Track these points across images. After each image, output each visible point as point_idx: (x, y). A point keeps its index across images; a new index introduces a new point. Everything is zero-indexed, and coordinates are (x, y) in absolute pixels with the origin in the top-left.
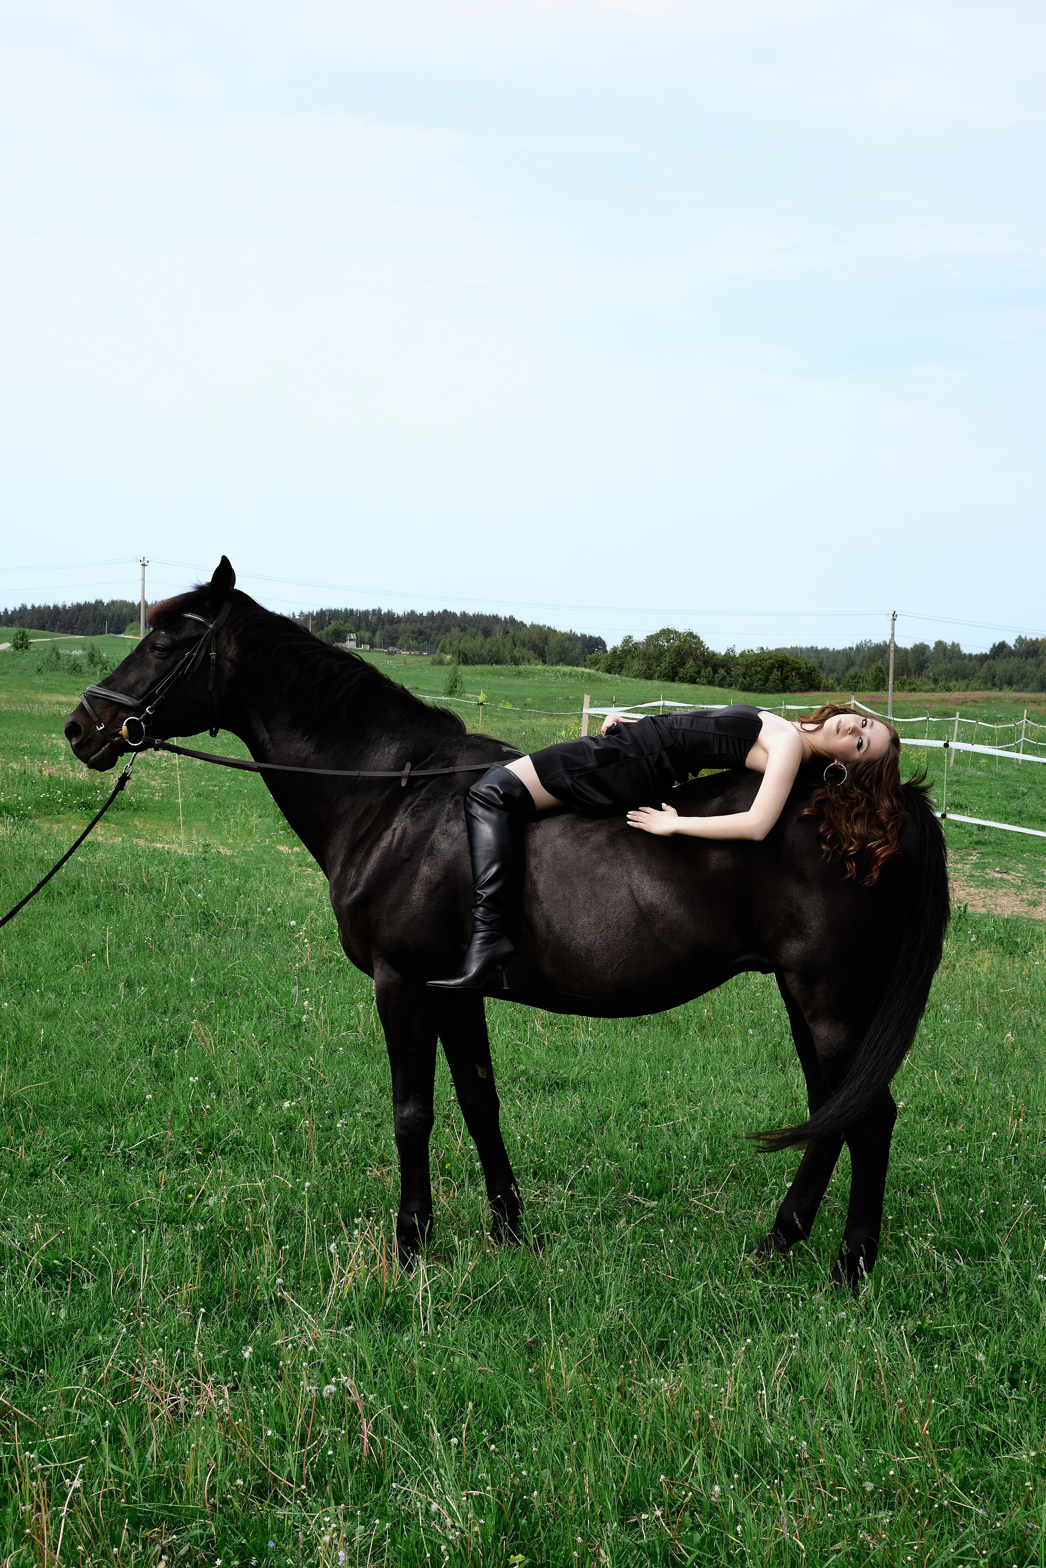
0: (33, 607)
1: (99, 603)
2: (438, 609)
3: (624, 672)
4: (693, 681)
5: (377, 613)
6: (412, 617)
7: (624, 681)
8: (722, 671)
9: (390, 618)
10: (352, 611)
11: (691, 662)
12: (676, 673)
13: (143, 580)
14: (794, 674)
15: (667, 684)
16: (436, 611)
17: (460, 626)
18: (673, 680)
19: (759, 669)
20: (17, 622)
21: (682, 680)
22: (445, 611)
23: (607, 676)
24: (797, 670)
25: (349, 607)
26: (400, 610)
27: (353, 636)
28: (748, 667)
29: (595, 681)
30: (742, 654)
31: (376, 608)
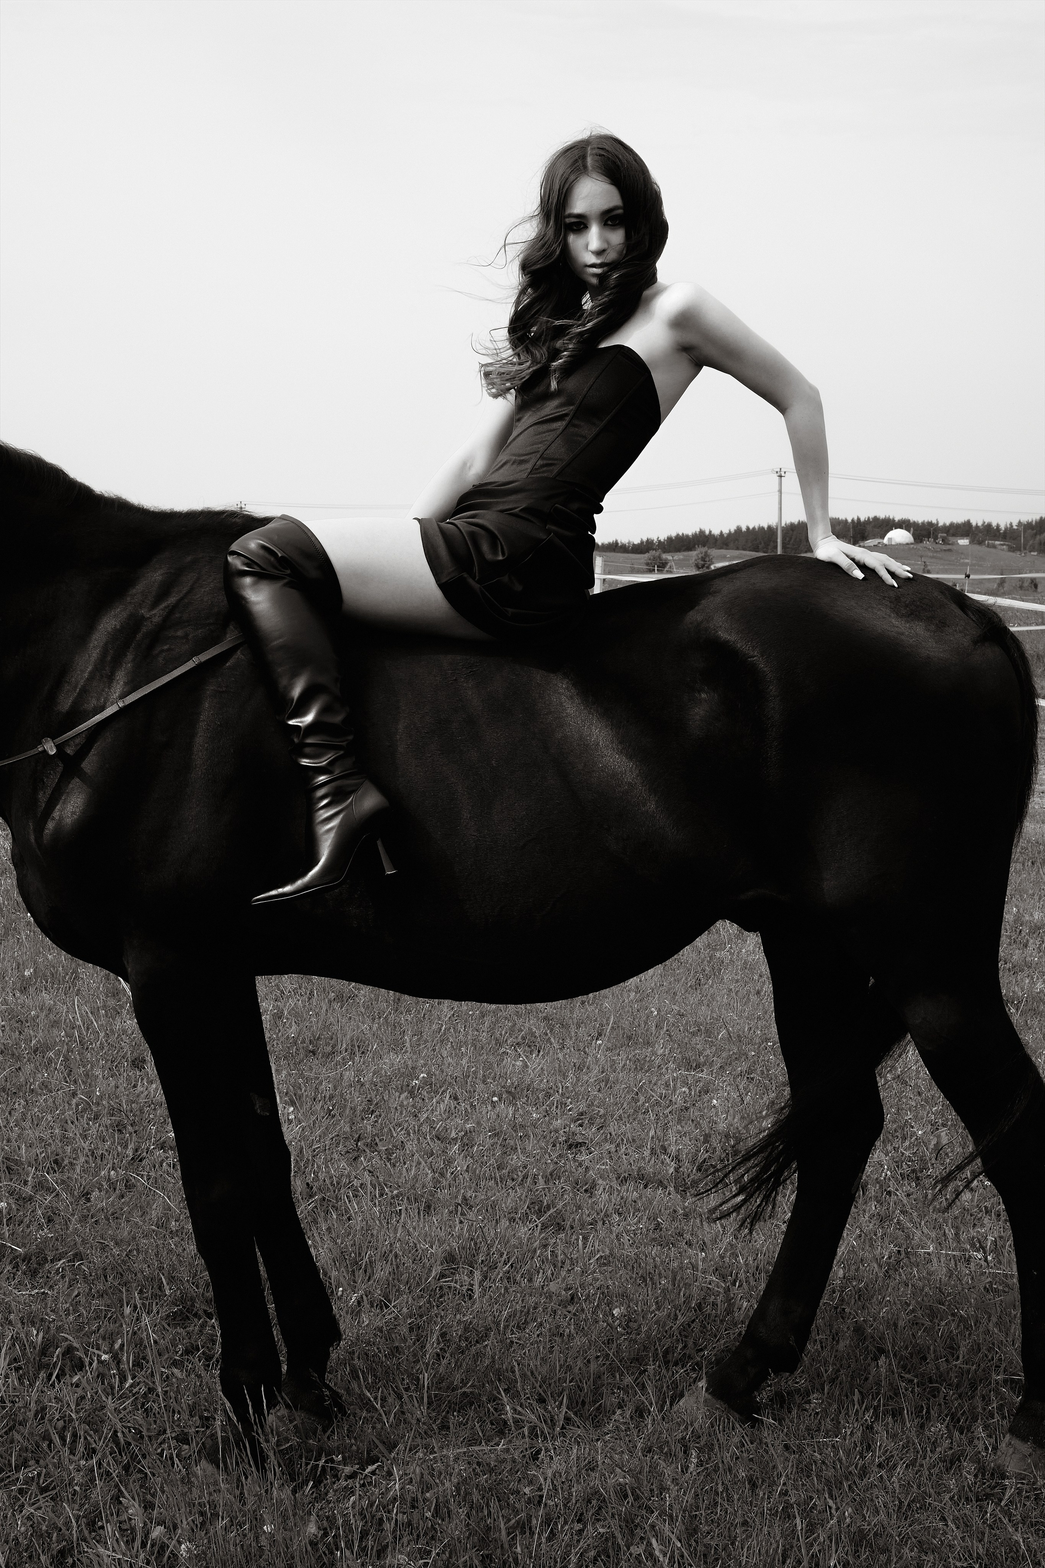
13: (780, 491)
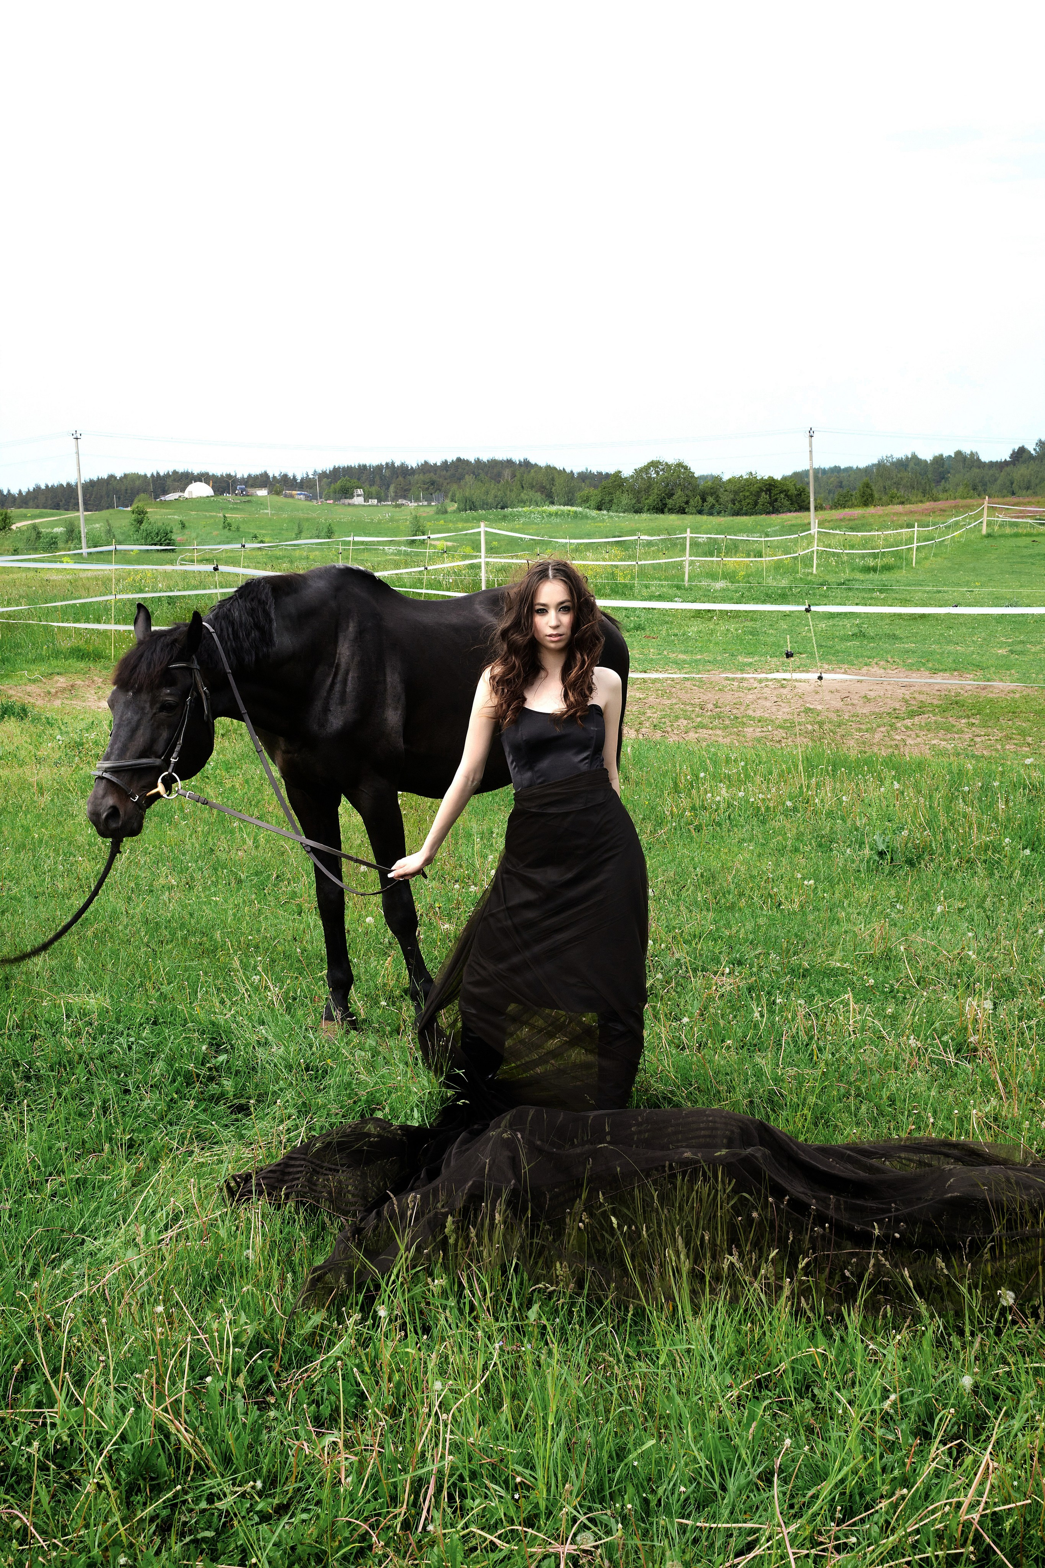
0: (47, 486)
1: (112, 477)
2: (451, 458)
3: (614, 507)
4: (682, 511)
5: (390, 467)
6: (426, 468)
7: (612, 517)
8: (711, 500)
9: (404, 471)
10: (365, 466)
11: (680, 492)
12: (665, 505)
13: (78, 453)
14: (782, 496)
15: (656, 516)
16: (449, 460)
17: (474, 473)
18: (663, 512)
19: (747, 494)
20: (31, 503)
21: (671, 511)
22: (459, 460)
23: (594, 513)
24: (786, 492)
25: (362, 463)
26: (413, 461)
27: (360, 491)
28: (736, 493)
29: (582, 518)
30: (730, 481)
31: (390, 461)
